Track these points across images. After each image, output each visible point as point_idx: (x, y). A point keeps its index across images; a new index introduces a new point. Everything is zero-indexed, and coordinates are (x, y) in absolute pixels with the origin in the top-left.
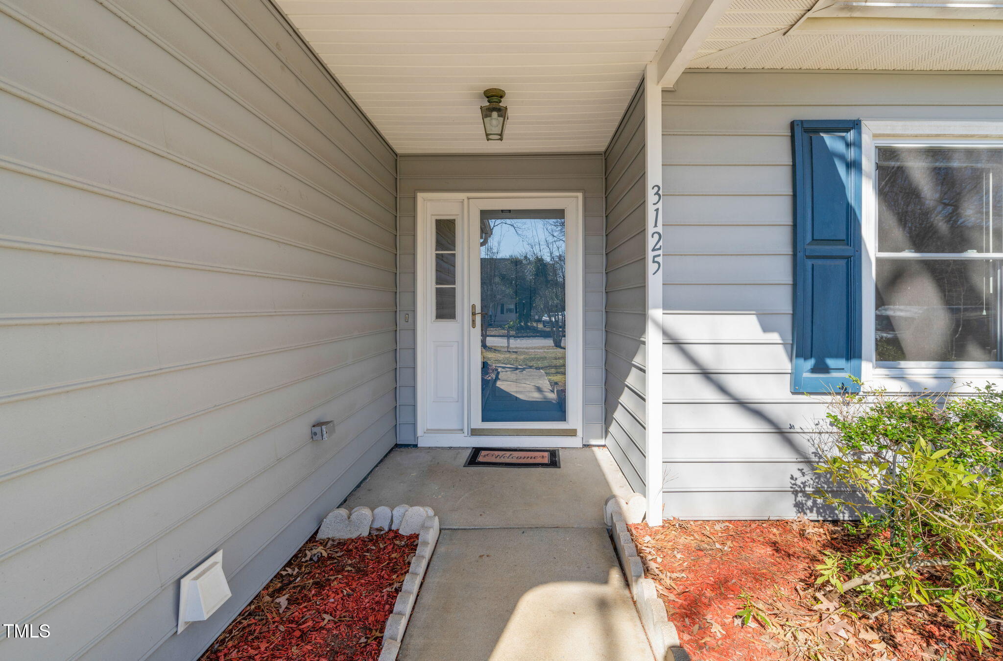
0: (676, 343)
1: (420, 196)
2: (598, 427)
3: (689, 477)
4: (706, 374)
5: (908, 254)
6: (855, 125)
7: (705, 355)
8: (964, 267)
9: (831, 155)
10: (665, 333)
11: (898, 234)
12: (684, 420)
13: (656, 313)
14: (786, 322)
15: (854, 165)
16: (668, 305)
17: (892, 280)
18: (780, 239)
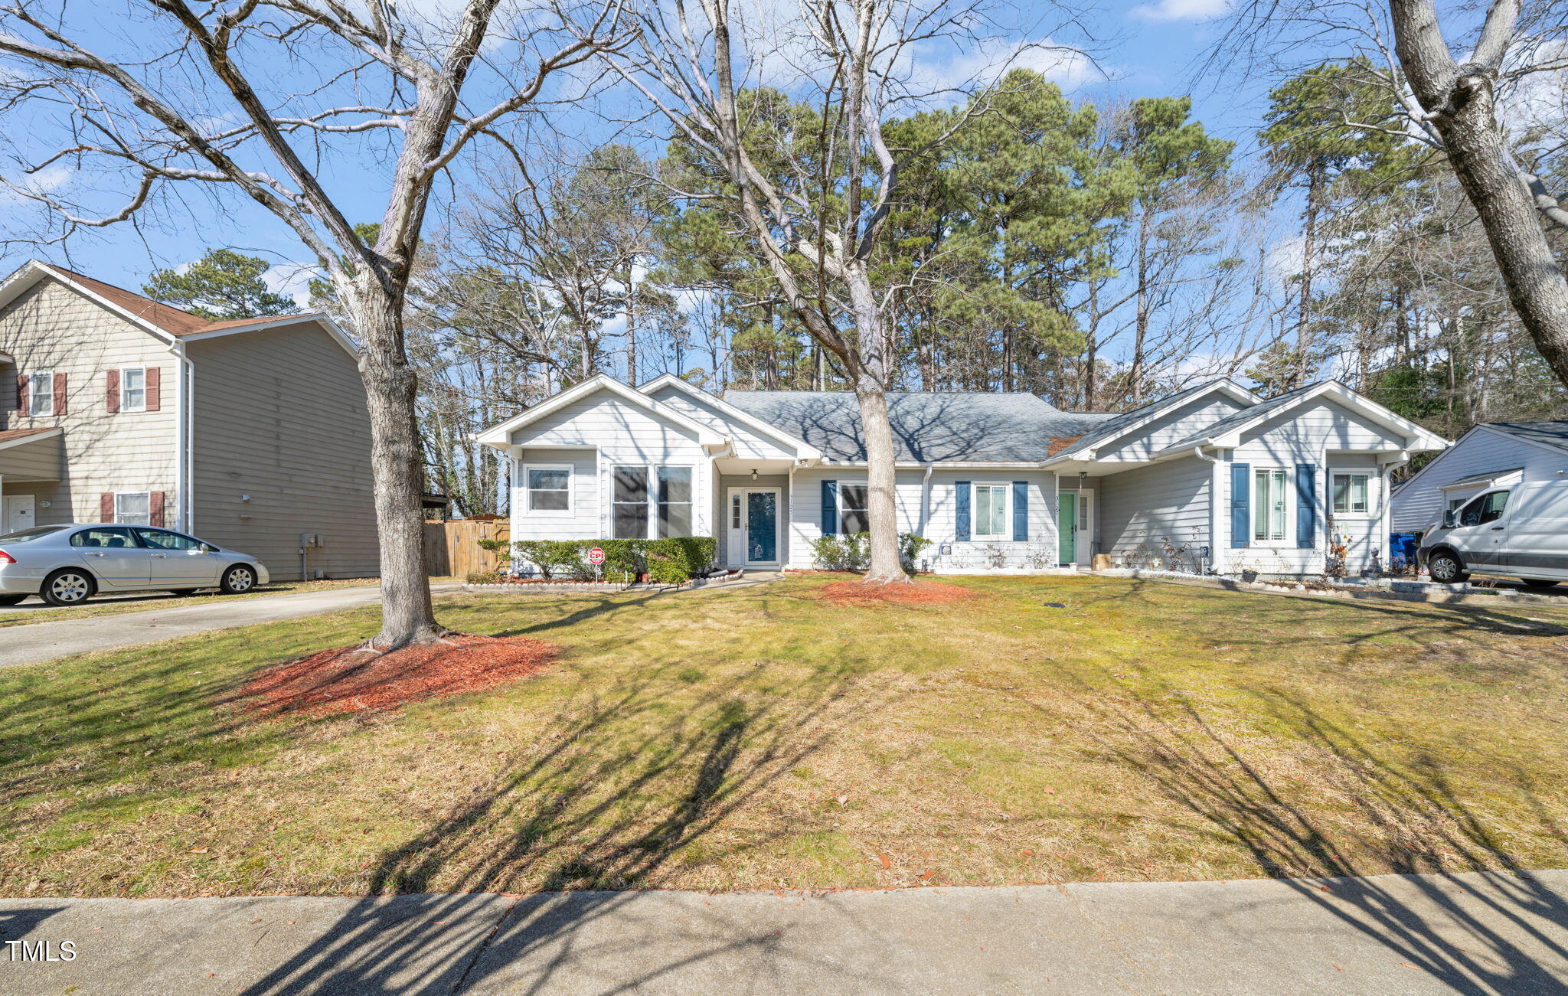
0: (797, 530)
1: (727, 488)
2: (784, 560)
3: (799, 559)
4: (803, 536)
5: (850, 510)
6: (835, 481)
7: (803, 532)
8: (861, 512)
9: (830, 488)
10: (794, 527)
11: (847, 505)
12: (799, 547)
13: (792, 523)
14: (821, 524)
15: (835, 490)
16: (795, 522)
17: (848, 516)
18: (819, 506)
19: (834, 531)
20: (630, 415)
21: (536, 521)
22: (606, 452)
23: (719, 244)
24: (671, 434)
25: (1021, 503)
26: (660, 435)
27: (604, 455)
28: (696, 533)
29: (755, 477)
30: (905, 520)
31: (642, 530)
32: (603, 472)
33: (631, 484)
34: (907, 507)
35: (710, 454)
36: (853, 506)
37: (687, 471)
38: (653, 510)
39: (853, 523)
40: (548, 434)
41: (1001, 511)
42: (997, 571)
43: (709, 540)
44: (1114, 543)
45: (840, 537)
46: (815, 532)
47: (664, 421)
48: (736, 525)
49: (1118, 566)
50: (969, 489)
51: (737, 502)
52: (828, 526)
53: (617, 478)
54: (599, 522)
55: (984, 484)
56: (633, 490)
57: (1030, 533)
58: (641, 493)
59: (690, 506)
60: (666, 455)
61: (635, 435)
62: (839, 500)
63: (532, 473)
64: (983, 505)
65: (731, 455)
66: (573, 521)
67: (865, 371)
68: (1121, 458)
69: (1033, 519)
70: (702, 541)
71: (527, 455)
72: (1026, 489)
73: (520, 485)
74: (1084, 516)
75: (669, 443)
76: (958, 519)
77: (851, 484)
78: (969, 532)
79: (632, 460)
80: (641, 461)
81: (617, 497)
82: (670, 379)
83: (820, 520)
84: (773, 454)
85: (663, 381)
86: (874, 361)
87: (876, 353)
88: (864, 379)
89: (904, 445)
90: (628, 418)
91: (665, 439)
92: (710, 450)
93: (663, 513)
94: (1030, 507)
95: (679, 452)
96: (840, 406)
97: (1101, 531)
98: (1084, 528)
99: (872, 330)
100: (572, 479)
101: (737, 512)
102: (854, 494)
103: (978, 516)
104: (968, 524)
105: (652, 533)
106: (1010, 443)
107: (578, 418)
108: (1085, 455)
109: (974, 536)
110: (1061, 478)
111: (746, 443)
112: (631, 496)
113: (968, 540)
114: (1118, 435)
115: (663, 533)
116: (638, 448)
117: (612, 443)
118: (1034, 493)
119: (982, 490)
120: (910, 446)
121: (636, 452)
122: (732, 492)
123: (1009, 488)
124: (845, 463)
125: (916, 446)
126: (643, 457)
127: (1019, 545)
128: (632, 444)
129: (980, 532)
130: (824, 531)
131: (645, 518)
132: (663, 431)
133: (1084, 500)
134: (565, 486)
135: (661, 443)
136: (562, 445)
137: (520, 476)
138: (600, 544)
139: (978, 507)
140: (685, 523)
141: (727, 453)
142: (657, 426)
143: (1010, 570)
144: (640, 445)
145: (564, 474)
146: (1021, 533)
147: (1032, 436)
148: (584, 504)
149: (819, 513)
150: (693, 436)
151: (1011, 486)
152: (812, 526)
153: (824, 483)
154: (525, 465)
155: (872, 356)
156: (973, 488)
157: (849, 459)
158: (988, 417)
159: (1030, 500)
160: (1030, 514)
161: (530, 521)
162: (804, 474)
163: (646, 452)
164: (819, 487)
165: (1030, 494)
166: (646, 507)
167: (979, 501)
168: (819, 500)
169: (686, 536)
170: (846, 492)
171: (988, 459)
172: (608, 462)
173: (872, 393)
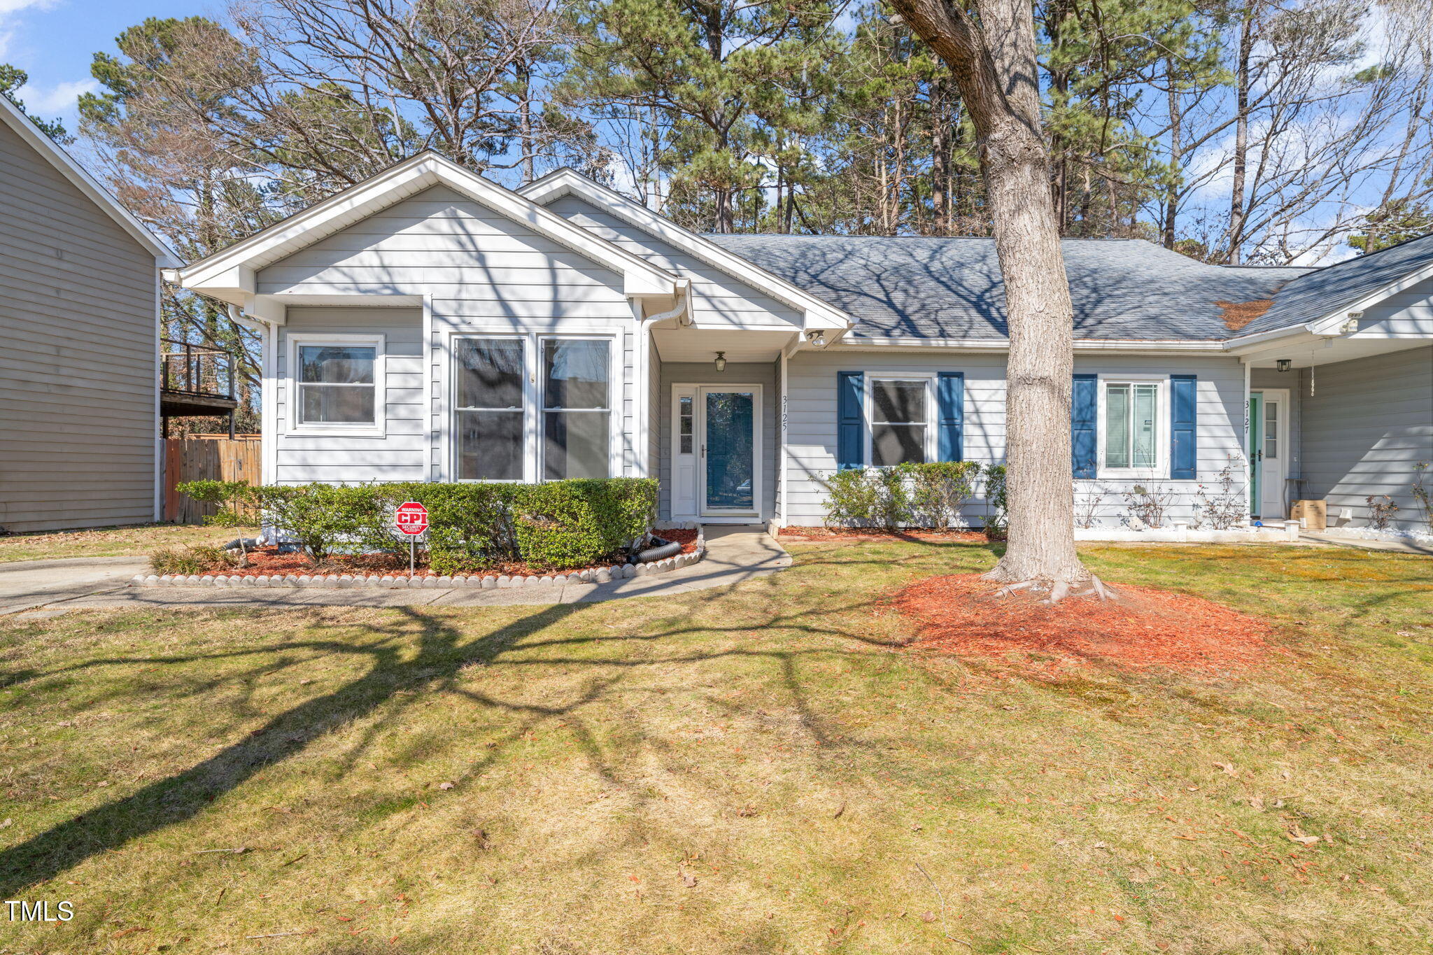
0: (795, 458)
1: (674, 385)
2: (771, 513)
3: (800, 510)
4: (806, 470)
5: (886, 423)
6: (861, 373)
7: (806, 462)
8: (908, 428)
9: (852, 385)
10: (788, 453)
11: (881, 414)
12: (798, 487)
13: (784, 445)
14: (836, 449)
15: (861, 389)
16: (789, 443)
17: (880, 434)
18: (833, 417)
19: (860, 461)
20: (489, 238)
21: (310, 444)
22: (441, 309)
23: (653, 28)
24: (567, 274)
25: (1185, 412)
26: (545, 277)
27: (436, 315)
28: (616, 470)
29: (721, 365)
30: (980, 441)
31: (512, 465)
32: (435, 346)
33: (492, 373)
34: (986, 419)
35: (645, 316)
36: (890, 415)
37: (599, 348)
38: (532, 422)
39: (891, 445)
40: (331, 275)
41: (1149, 426)
42: (1150, 533)
43: (642, 487)
44: (1335, 482)
45: (872, 472)
46: (823, 460)
47: (554, 249)
48: (686, 448)
49: (1341, 522)
50: (1094, 387)
51: (686, 408)
52: (849, 452)
53: (463, 362)
54: (427, 446)
55: (1119, 378)
56: (491, 384)
57: (1200, 465)
58: (508, 391)
59: (605, 417)
60: (558, 314)
61: (498, 276)
62: (868, 406)
63: (303, 351)
64: (1119, 416)
65: (684, 322)
66: (380, 445)
67: (1008, 108)
68: (1389, 331)
69: (1204, 439)
70: (626, 489)
71: (295, 315)
72: (1194, 387)
73: (281, 374)
74: (1272, 434)
75: (564, 293)
76: (1076, 439)
77: (888, 377)
78: (1093, 463)
79: (493, 326)
80: (506, 327)
81: (465, 397)
82: (571, 180)
83: (834, 440)
84: (759, 320)
85: (558, 184)
86: (1022, 89)
87: (1028, 72)
88: (1002, 127)
89: (973, 313)
90: (482, 243)
91: (555, 286)
92: (645, 306)
93: (555, 430)
94: (1200, 419)
95: (583, 310)
96: (849, 255)
97: (1302, 460)
98: (1272, 455)
99: (1017, 20)
100: (379, 363)
101: (687, 425)
102: (893, 395)
103: (1109, 433)
104: (1092, 451)
105: (531, 472)
106: (1153, 311)
107: (385, 244)
108: (1333, 324)
109: (1102, 472)
110: (1253, 370)
111: (708, 298)
112: (488, 395)
113: (1092, 476)
114: (1394, 290)
115: (553, 470)
116: (503, 302)
117: (451, 291)
118: (1207, 394)
119: (1115, 390)
120: (986, 314)
121: (499, 310)
122: (679, 391)
123: (1164, 389)
124: (880, 341)
125: (995, 314)
126: (513, 319)
127: (1180, 486)
128: (491, 296)
129: (1112, 463)
130: (842, 459)
131: (518, 439)
132: (552, 269)
133: (1272, 407)
134: (368, 378)
135: (547, 294)
136: (353, 297)
137: (281, 357)
138: (417, 495)
139: (1109, 418)
140: (596, 452)
141: (673, 315)
142: (539, 259)
143: (1174, 532)
144: (506, 295)
145: (370, 354)
146: (1184, 466)
147: (1183, 300)
148: (402, 412)
149: (833, 428)
150: (613, 278)
151: (1168, 382)
152: (820, 451)
153: (843, 376)
154: (291, 337)
155: (1017, 77)
156: (1102, 386)
157: (887, 333)
158: (1095, 271)
159: (1200, 407)
160: (1200, 432)
161: (296, 444)
162: (808, 360)
163: (519, 309)
164: (833, 382)
165: (1199, 397)
166: (519, 417)
167: (1110, 409)
168: (833, 405)
169: (597, 479)
170: (879, 392)
171: (1127, 334)
172: (444, 330)
173: (1023, 160)
